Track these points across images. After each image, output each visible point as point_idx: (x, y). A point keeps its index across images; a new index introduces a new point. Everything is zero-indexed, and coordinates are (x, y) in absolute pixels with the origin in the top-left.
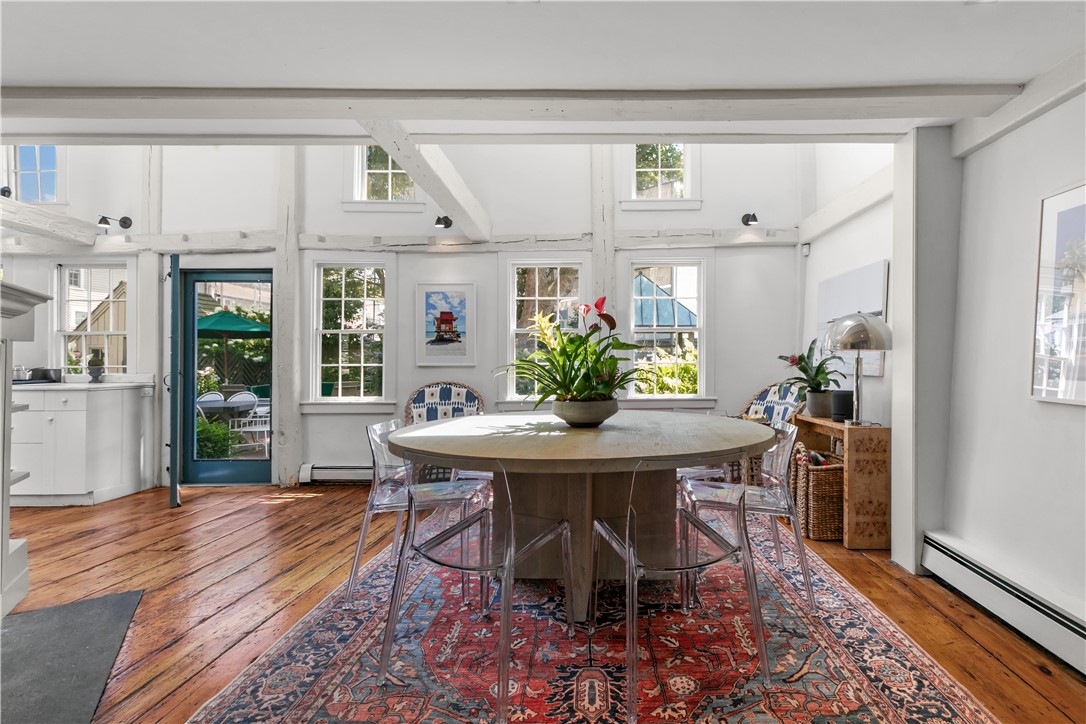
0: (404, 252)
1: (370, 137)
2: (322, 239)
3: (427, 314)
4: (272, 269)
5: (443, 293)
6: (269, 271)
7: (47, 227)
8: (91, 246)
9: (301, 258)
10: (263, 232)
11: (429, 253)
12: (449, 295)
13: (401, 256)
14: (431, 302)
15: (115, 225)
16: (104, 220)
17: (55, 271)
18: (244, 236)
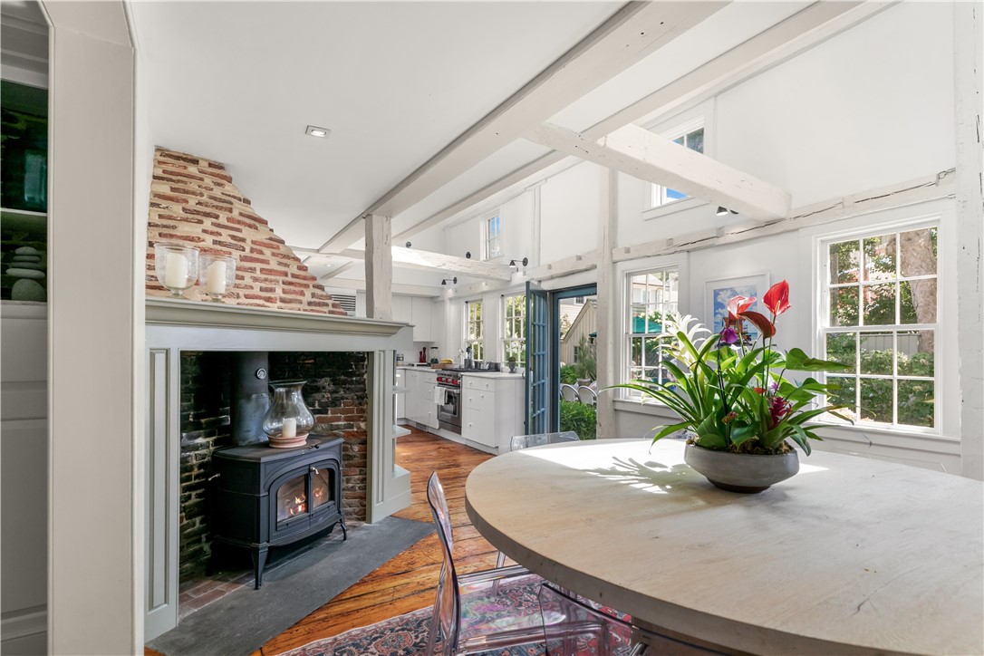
0: (695, 250)
1: (554, 151)
2: (628, 251)
3: (715, 314)
4: (596, 284)
5: (731, 289)
6: (594, 285)
7: (485, 273)
8: (510, 281)
9: (614, 270)
10: (589, 253)
11: (718, 246)
12: (738, 290)
13: (692, 253)
14: (720, 300)
15: (519, 265)
16: (512, 263)
17: (500, 300)
18: (580, 258)
